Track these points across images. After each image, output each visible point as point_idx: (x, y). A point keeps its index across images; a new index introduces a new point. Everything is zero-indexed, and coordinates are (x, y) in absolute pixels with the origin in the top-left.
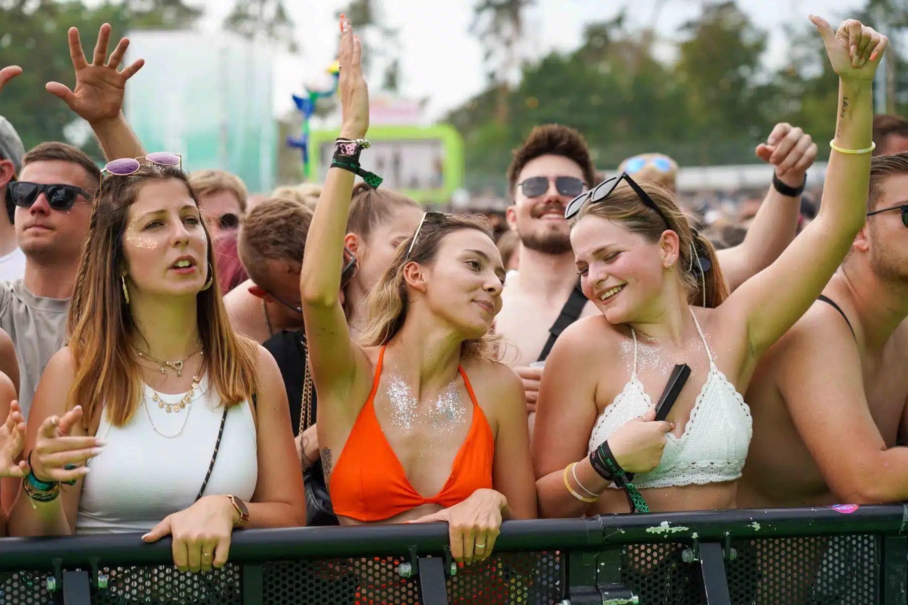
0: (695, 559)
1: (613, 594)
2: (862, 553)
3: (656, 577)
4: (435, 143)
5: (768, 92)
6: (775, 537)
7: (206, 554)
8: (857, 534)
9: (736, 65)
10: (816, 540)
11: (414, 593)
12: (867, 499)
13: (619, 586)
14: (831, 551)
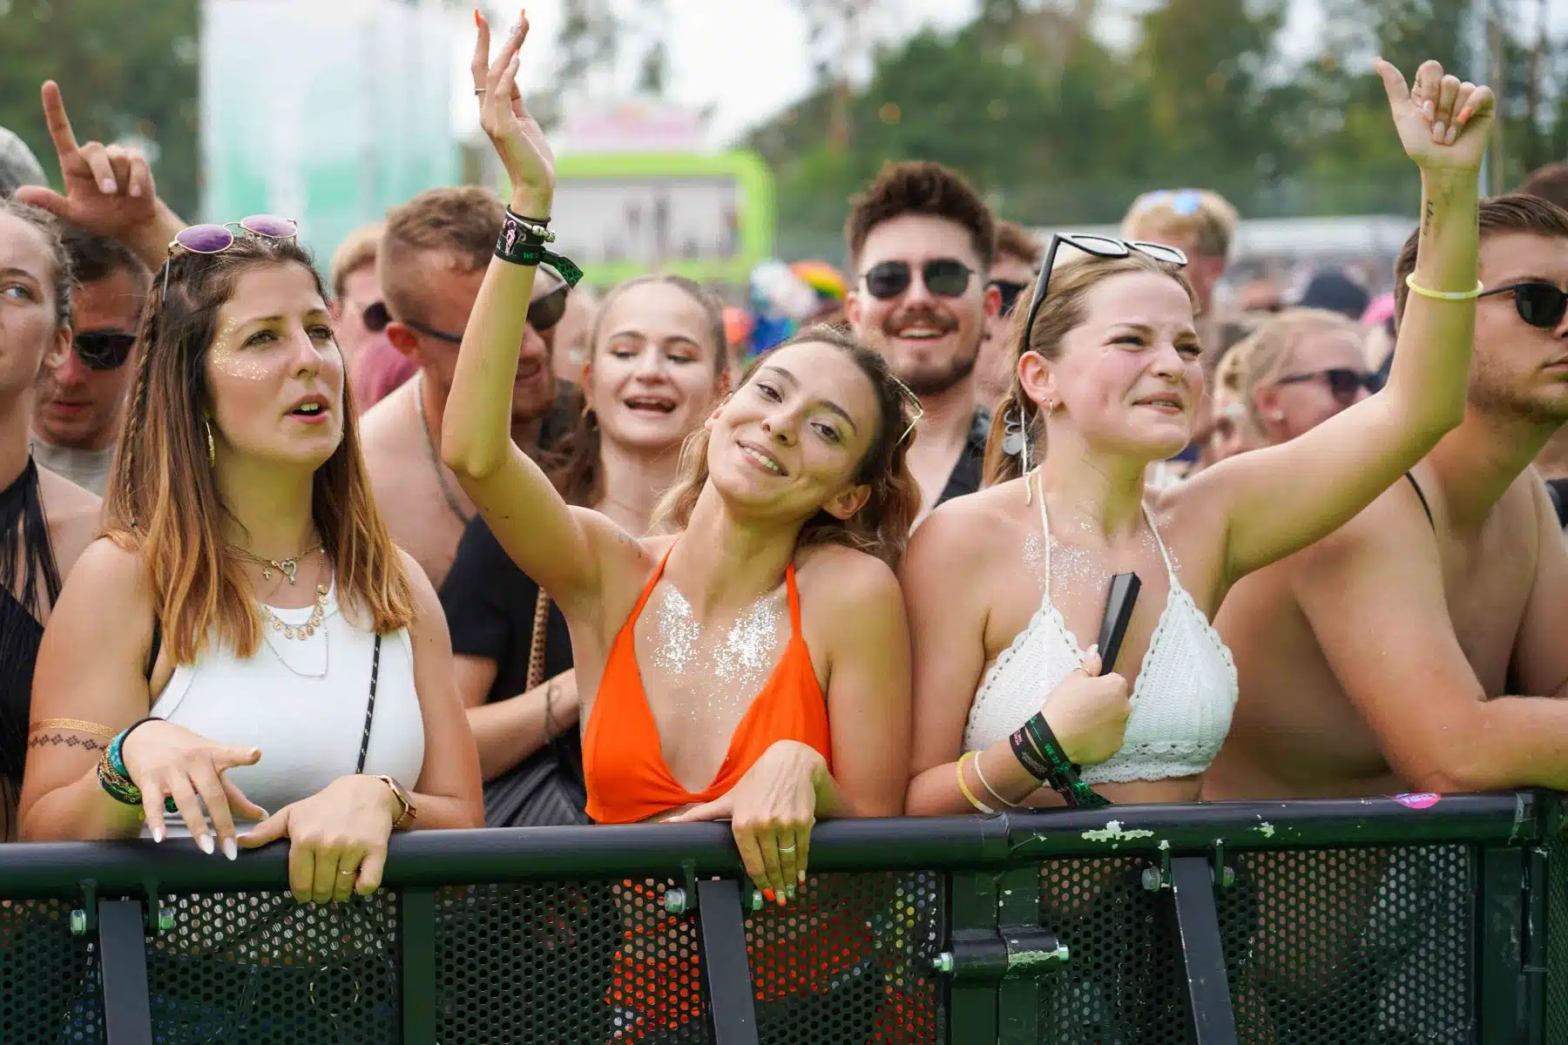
0: (1164, 885)
1: (1026, 942)
2: (1444, 875)
3: (1097, 915)
4: (726, 182)
5: (1287, 98)
6: (1299, 847)
7: (345, 873)
8: (1438, 842)
9: (1235, 50)
10: (1369, 854)
11: (691, 940)
12: (1456, 782)
13: (1037, 930)
14: (1393, 872)
